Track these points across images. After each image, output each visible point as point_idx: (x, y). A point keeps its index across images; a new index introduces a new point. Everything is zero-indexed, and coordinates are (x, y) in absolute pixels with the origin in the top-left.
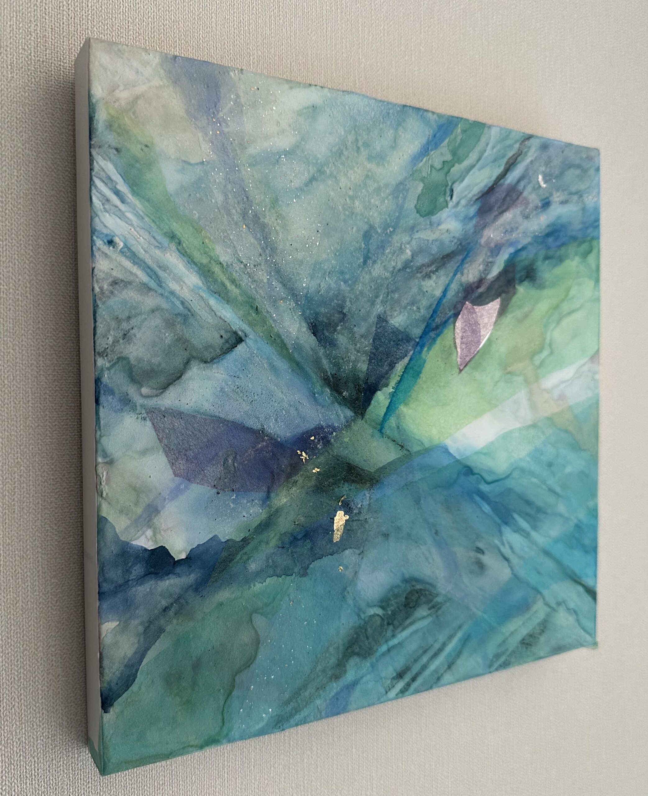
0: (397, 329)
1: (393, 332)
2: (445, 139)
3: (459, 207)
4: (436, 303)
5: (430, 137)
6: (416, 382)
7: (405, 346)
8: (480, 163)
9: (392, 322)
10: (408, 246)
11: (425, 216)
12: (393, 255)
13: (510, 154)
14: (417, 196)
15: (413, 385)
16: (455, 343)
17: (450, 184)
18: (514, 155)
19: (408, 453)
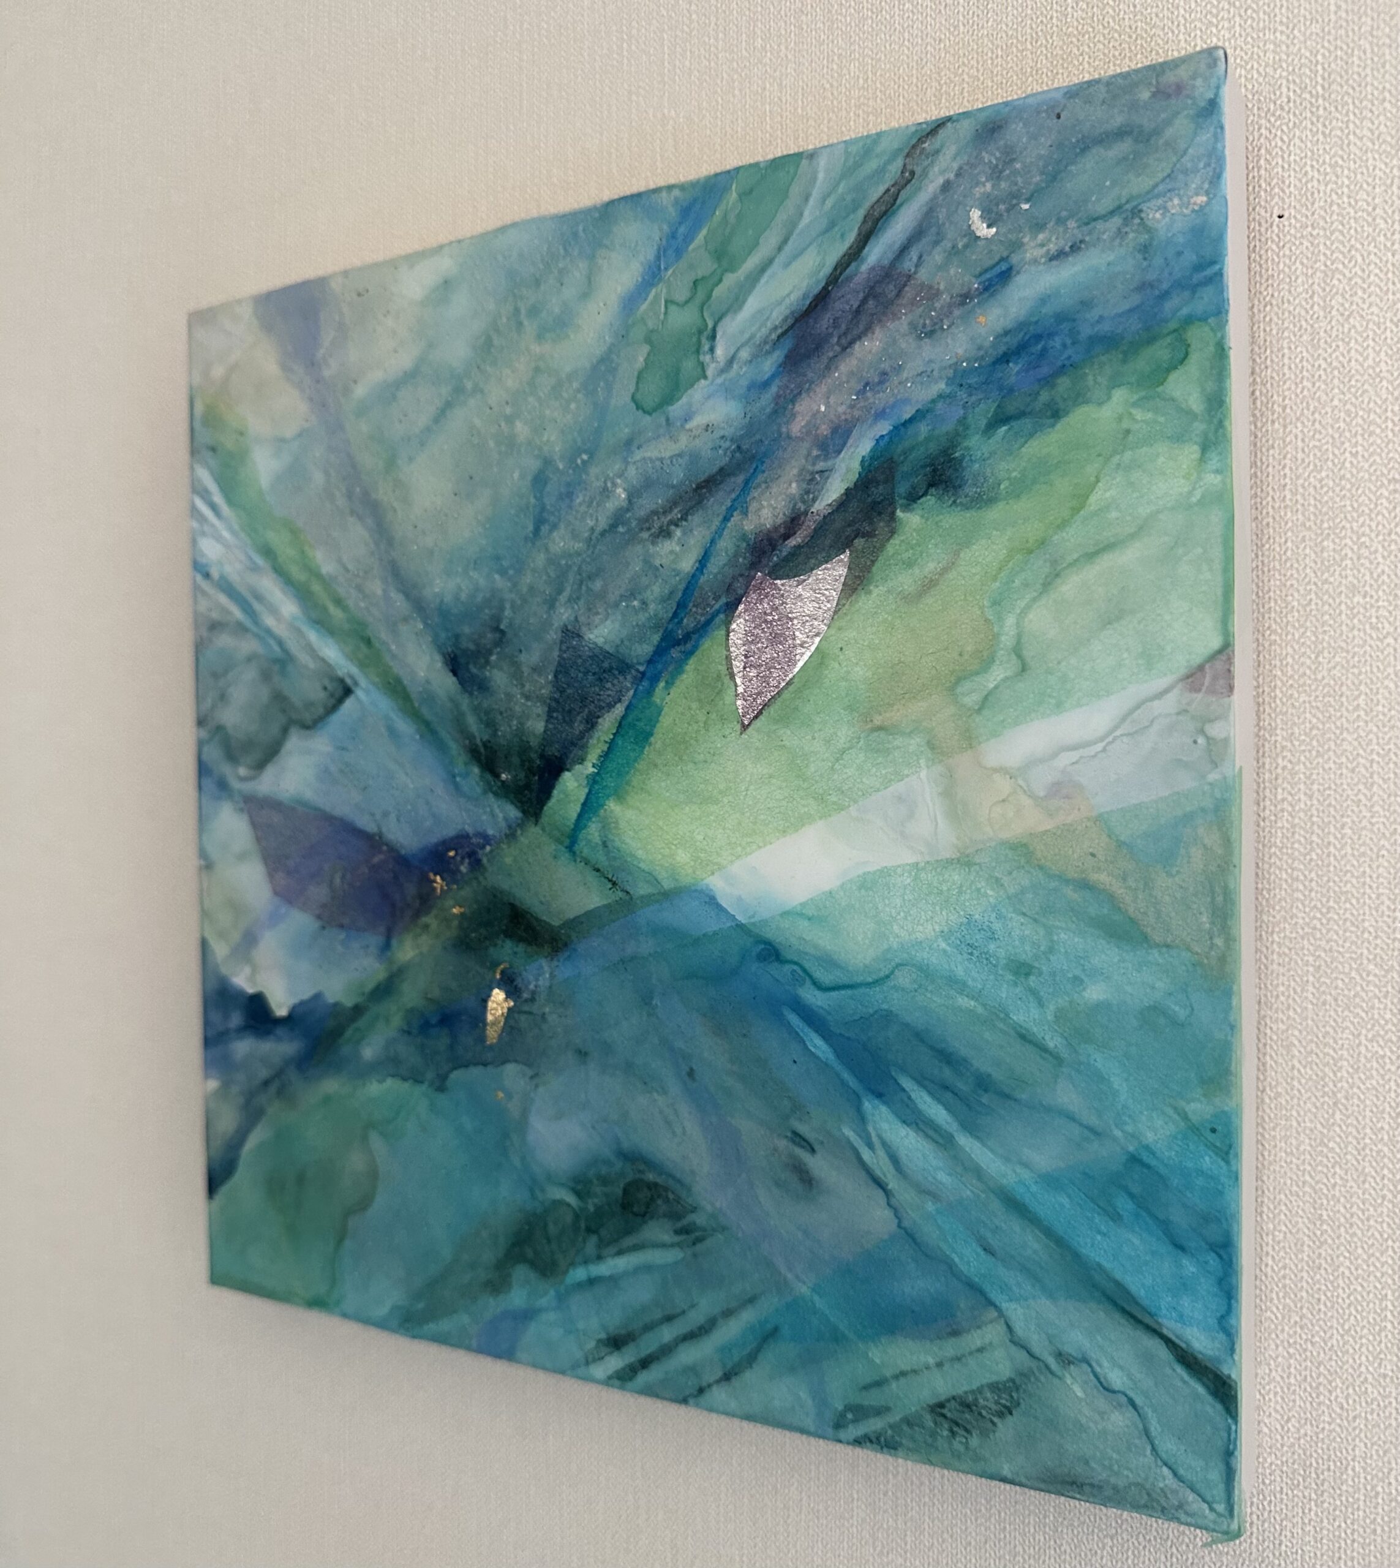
0: (601, 648)
1: (593, 657)
2: (700, 228)
3: (735, 366)
4: (682, 587)
5: (664, 242)
6: (642, 752)
7: (615, 682)
8: (788, 249)
9: (592, 636)
10: (619, 481)
11: (655, 410)
12: (589, 506)
13: (876, 192)
14: (636, 374)
15: (635, 760)
16: (730, 667)
17: (710, 325)
18: (888, 190)
19: (627, 898)
